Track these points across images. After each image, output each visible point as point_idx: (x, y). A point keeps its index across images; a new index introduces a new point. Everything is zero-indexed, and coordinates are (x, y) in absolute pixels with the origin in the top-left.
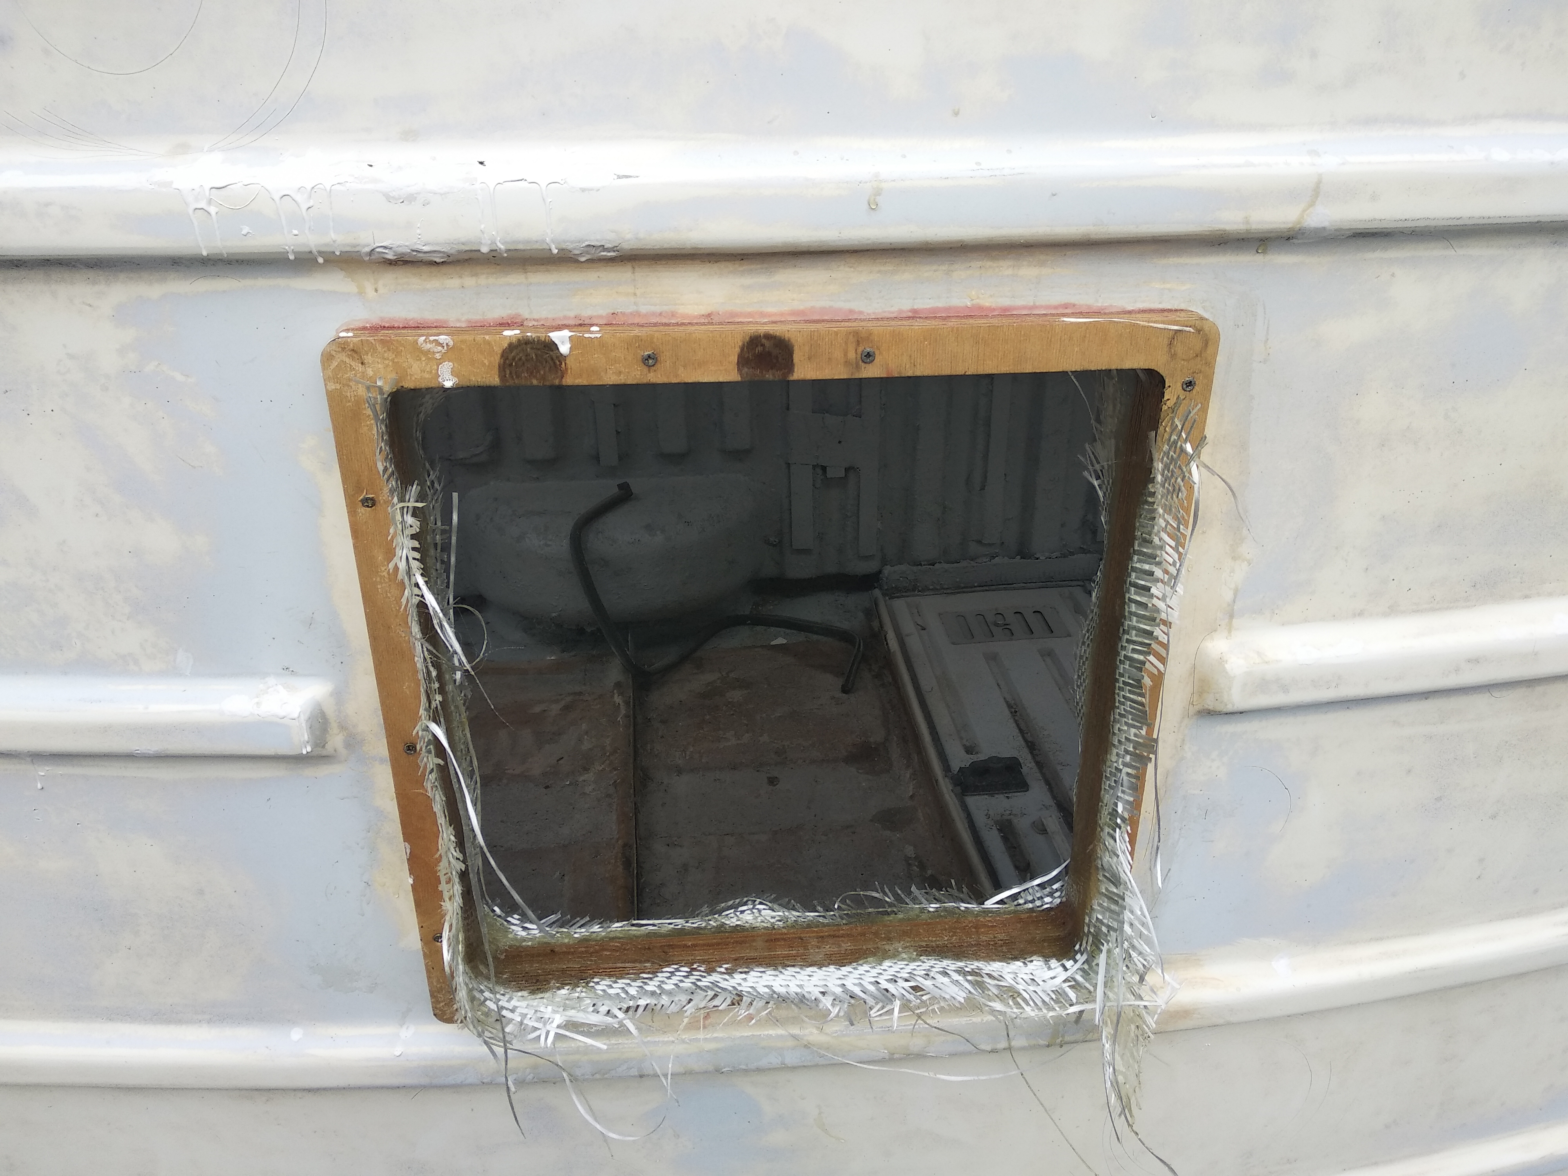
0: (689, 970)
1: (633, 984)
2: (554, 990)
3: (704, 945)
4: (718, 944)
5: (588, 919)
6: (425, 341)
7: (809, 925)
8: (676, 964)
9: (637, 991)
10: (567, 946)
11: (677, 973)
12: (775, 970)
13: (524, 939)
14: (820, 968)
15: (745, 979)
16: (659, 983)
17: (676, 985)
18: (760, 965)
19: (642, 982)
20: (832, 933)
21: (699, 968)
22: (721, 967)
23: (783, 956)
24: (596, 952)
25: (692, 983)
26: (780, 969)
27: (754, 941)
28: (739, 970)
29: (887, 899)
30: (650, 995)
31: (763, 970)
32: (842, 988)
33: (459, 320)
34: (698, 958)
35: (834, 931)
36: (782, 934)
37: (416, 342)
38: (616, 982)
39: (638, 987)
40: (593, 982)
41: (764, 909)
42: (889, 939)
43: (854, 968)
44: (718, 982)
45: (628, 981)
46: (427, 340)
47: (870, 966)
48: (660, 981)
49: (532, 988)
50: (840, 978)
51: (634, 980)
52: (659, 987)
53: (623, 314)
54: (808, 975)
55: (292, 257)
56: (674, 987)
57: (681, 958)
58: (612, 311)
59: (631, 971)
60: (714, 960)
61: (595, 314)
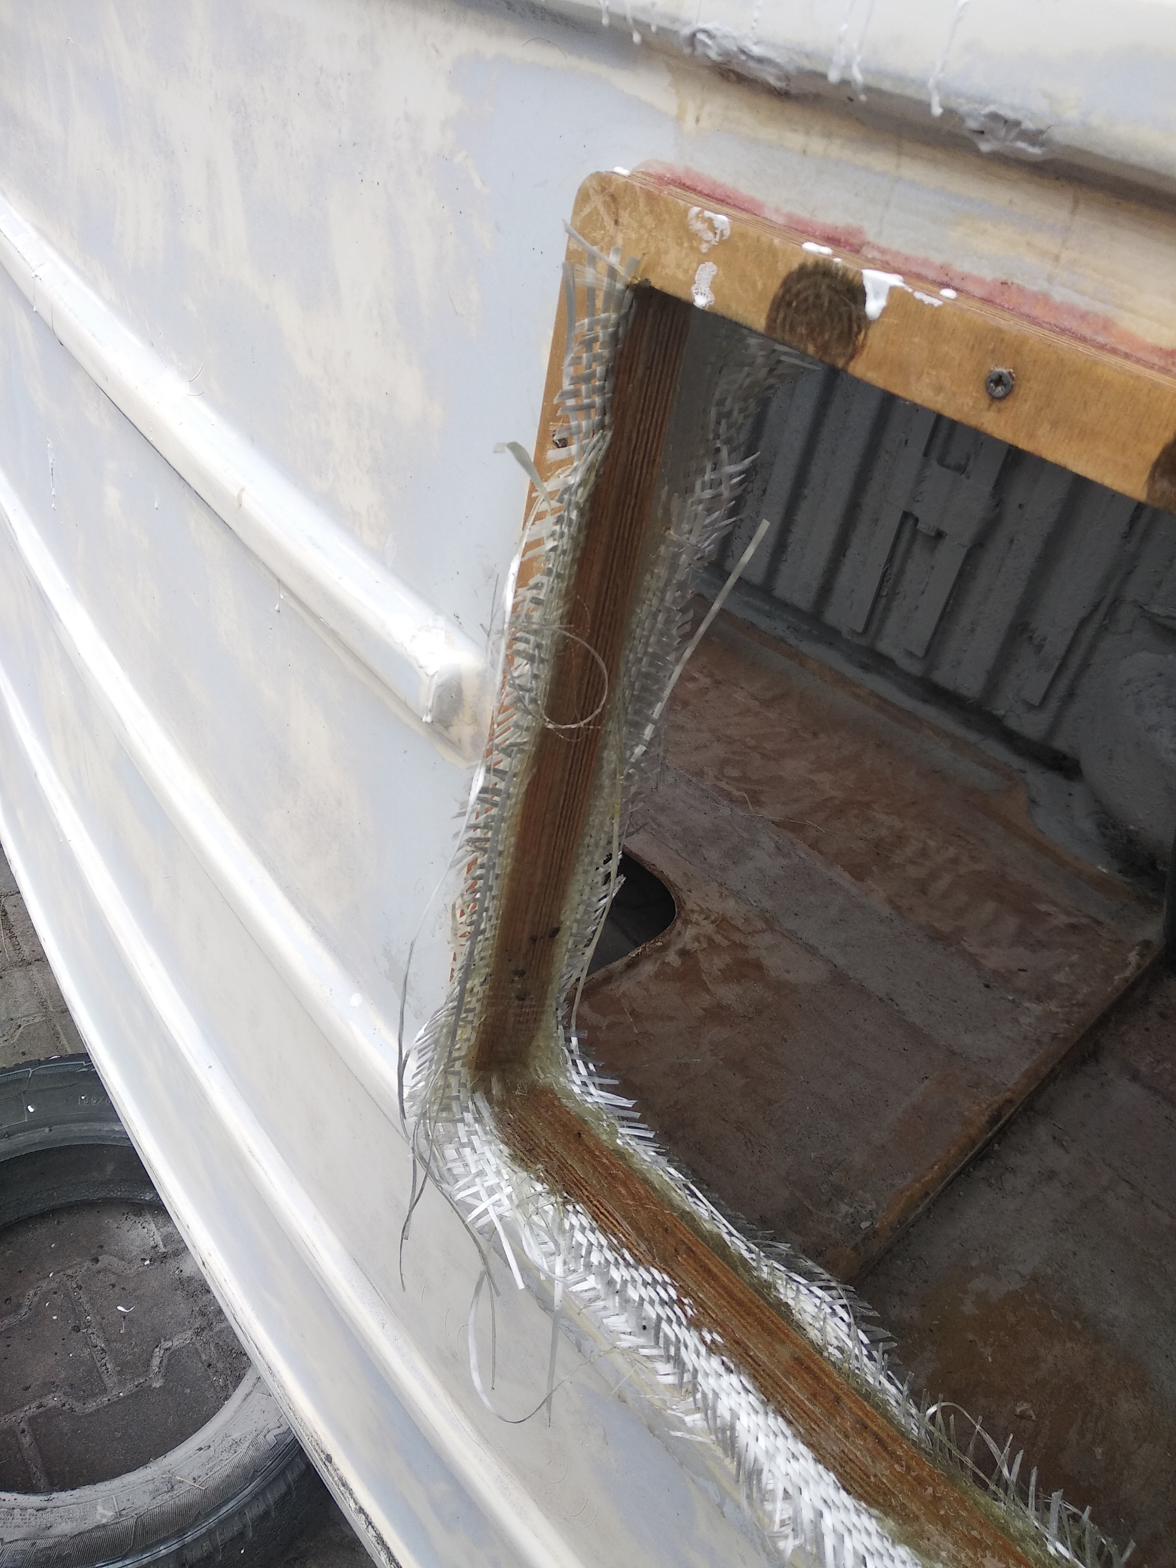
0: (675, 1298)
1: (605, 1250)
2: (532, 1176)
3: (724, 1288)
4: (740, 1303)
5: (651, 1135)
6: (697, 216)
7: (868, 1395)
8: (670, 1276)
9: (600, 1263)
10: (598, 1143)
11: (660, 1289)
12: (762, 1402)
13: (570, 1095)
14: (817, 1461)
15: (721, 1375)
16: (629, 1279)
17: (642, 1299)
18: (754, 1377)
19: (616, 1259)
20: (883, 1435)
21: (687, 1308)
22: (710, 1332)
23: (793, 1396)
24: (614, 1177)
25: (658, 1315)
26: (771, 1408)
27: (783, 1342)
28: (724, 1358)
29: (1005, 1471)
30: (606, 1281)
31: (750, 1387)
32: (815, 1517)
33: (777, 210)
34: (701, 1296)
35: (889, 1436)
36: (822, 1370)
37: (686, 211)
38: (593, 1231)
39: (606, 1258)
40: (574, 1207)
41: (841, 1318)
42: (946, 1523)
43: (857, 1510)
44: (686, 1347)
45: (604, 1242)
46: (700, 216)
47: (879, 1530)
48: (632, 1277)
49: (518, 1152)
50: (825, 1501)
51: (611, 1248)
52: (625, 1282)
53: (1021, 290)
54: (793, 1454)
55: (605, 21)
56: (637, 1298)
57: (684, 1276)
58: (1004, 278)
59: (621, 1235)
60: (714, 1316)
61: (975, 273)
